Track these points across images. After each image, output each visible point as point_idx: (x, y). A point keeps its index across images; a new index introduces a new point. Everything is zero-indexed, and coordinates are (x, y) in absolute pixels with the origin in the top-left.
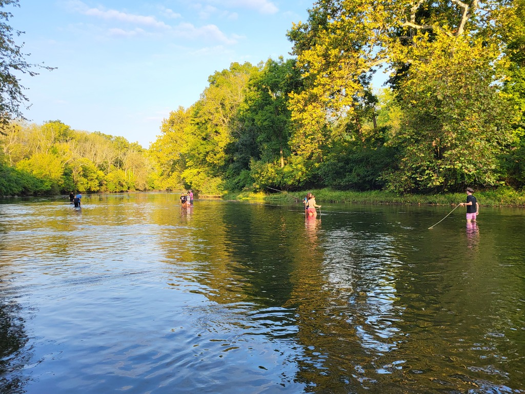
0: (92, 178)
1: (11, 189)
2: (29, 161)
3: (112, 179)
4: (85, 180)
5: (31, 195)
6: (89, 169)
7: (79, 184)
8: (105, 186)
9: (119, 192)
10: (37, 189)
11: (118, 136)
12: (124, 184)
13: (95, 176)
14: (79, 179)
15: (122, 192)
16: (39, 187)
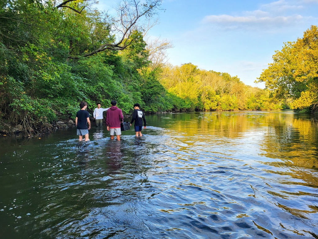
0: (212, 100)
1: (167, 107)
2: (174, 88)
3: (224, 101)
4: (209, 102)
5: (178, 112)
6: (212, 94)
7: (205, 104)
8: (220, 106)
9: (228, 110)
10: (182, 107)
11: (224, 73)
12: (232, 104)
13: (215, 98)
14: (205, 100)
15: (230, 110)
16: (183, 106)
